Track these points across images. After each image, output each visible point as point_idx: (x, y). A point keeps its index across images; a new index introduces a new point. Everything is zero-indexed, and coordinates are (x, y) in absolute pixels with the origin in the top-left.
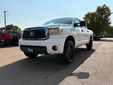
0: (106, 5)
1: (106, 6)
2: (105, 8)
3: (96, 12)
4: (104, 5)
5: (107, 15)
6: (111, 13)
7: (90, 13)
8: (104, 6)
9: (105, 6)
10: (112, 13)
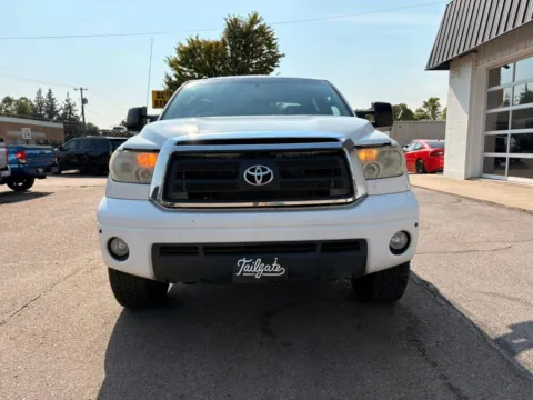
0: (261, 19)
1: (262, 23)
2: (256, 31)
3: (223, 40)
4: (255, 16)
5: (264, 62)
6: (280, 56)
7: (197, 41)
8: (254, 20)
9: (258, 22)
10: (283, 55)
